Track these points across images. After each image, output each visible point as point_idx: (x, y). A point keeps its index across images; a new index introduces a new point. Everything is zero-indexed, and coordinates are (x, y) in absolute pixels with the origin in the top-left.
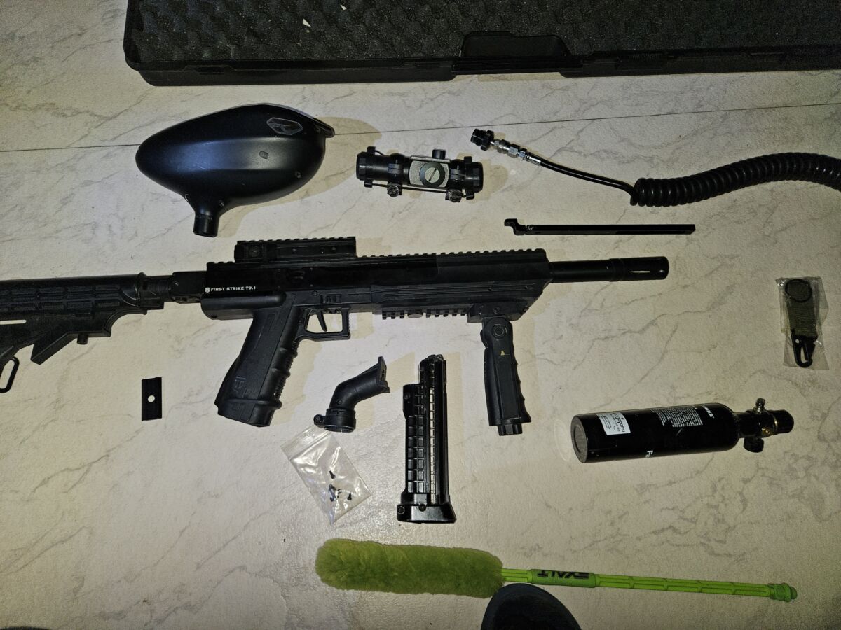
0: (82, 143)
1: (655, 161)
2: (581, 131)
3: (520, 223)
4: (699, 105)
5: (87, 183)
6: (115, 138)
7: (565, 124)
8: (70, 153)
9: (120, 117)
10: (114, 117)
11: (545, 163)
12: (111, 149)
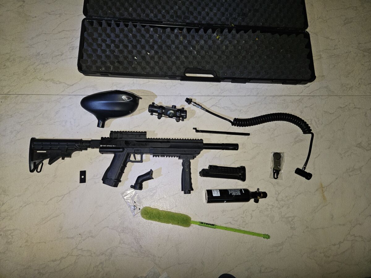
0: (63, 94)
1: (242, 111)
2: (220, 100)
3: (197, 129)
4: (258, 94)
5: (64, 107)
6: (73, 92)
7: (215, 97)
8: (59, 97)
9: (74, 85)
10: (73, 85)
11: (207, 111)
12: (71, 96)
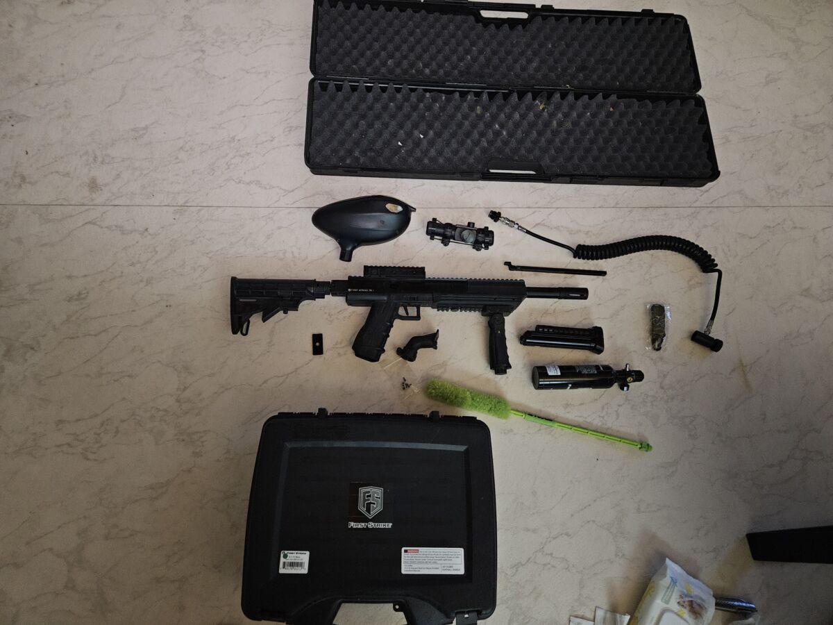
0: (276, 205)
1: (590, 234)
2: (550, 214)
3: (513, 264)
4: (617, 204)
5: (279, 228)
6: (294, 203)
7: (542, 210)
8: (270, 210)
9: (296, 191)
10: (293, 191)
11: (528, 232)
12: (292, 209)
